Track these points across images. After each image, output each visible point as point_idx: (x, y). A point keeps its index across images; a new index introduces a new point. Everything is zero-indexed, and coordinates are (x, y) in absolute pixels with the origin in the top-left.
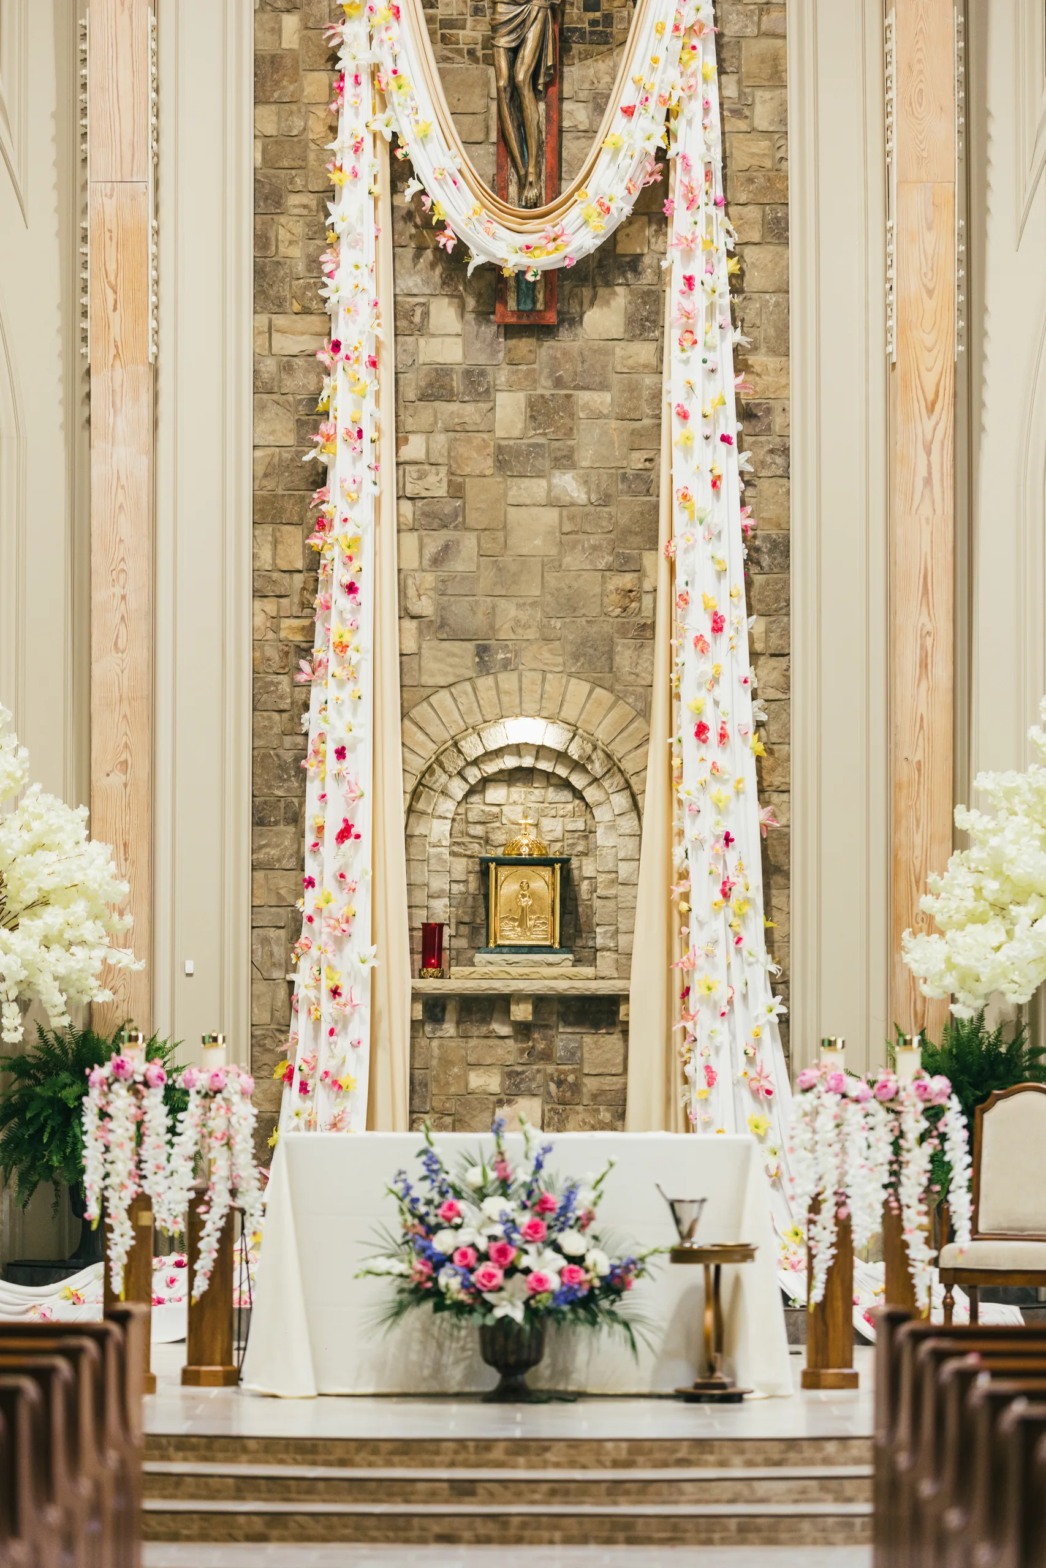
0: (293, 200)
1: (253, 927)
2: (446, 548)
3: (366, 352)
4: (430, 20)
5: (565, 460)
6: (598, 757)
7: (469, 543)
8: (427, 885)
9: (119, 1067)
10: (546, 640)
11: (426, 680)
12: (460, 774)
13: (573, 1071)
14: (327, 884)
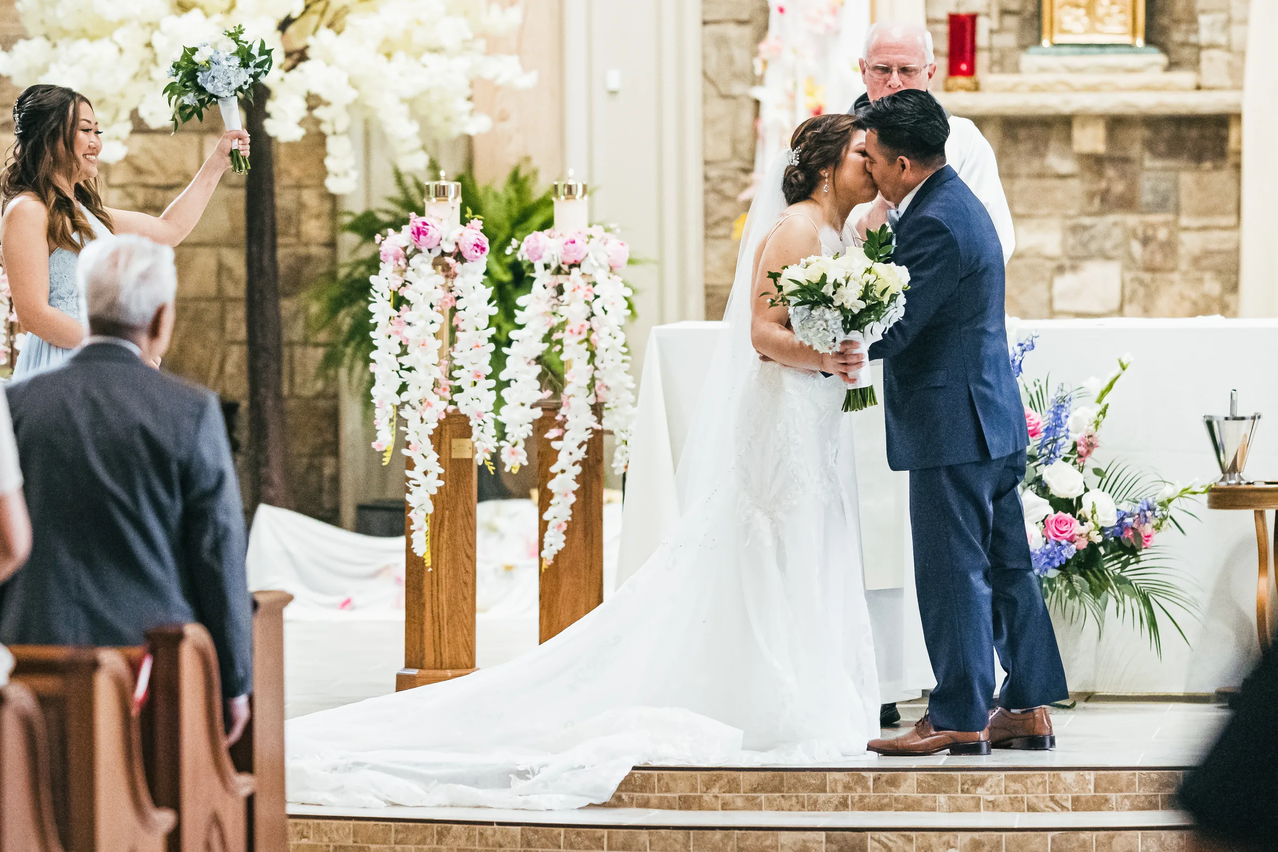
1: (705, 23)
9: (419, 232)
13: (1166, 224)
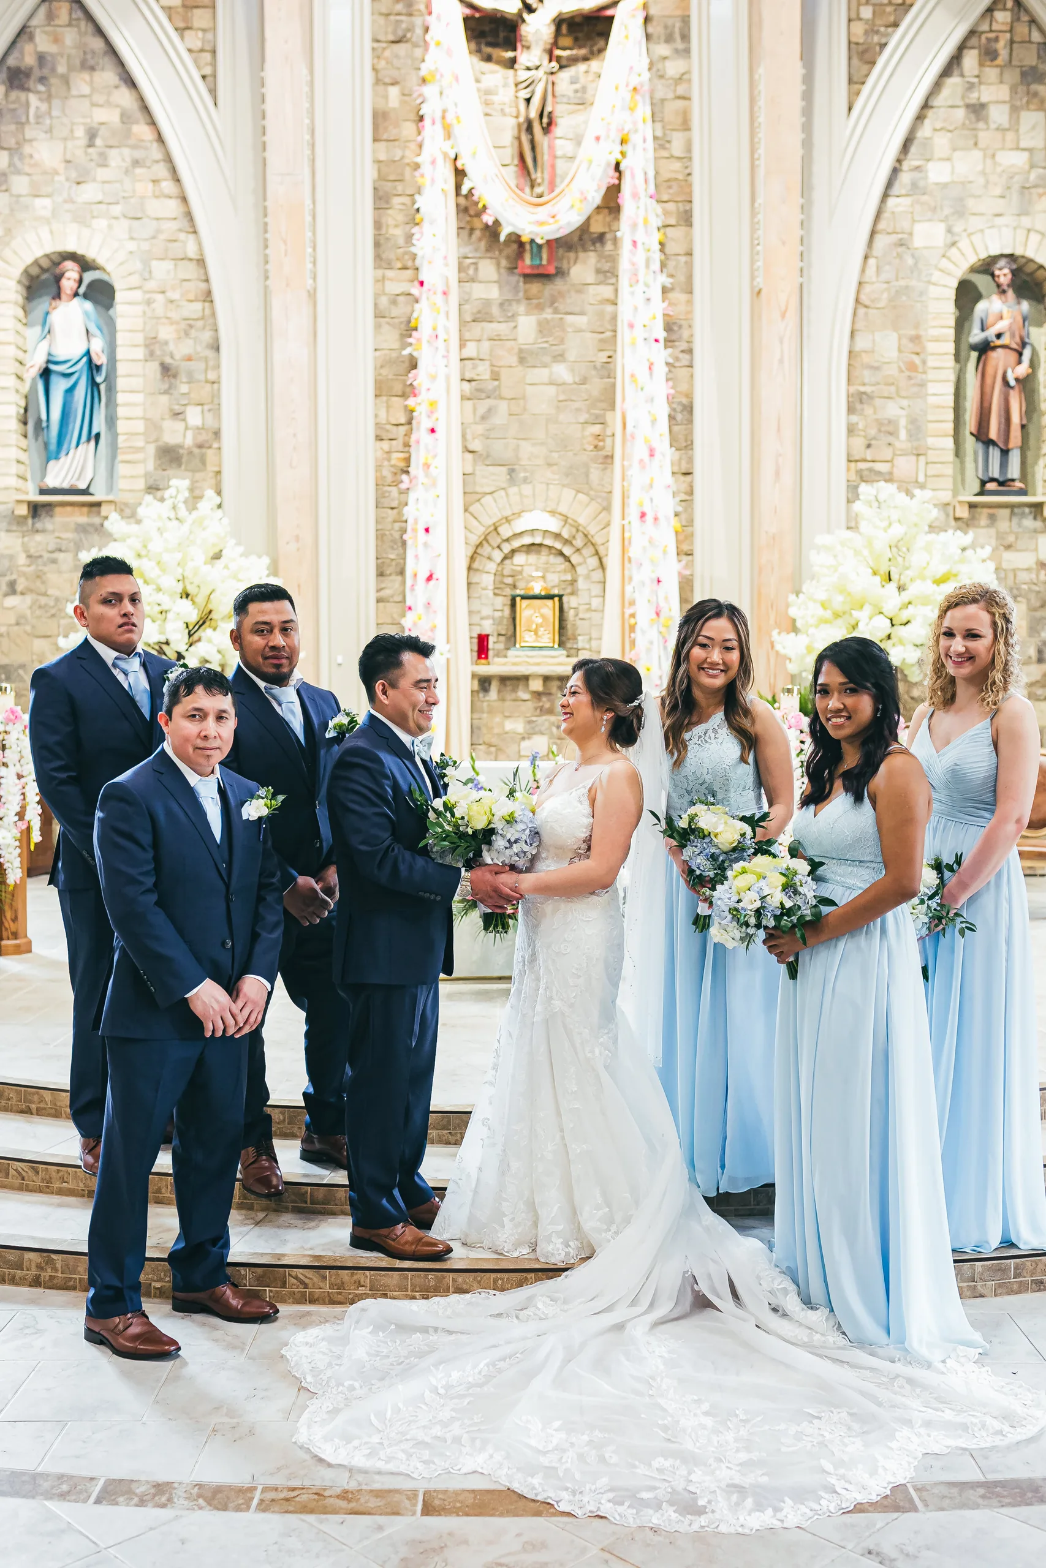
0: (396, 201)
2: (490, 410)
3: (440, 288)
4: (479, 90)
5: (560, 357)
6: (580, 536)
7: (503, 407)
8: (479, 612)
10: (550, 465)
11: (478, 489)
12: (499, 547)
14: (419, 608)
